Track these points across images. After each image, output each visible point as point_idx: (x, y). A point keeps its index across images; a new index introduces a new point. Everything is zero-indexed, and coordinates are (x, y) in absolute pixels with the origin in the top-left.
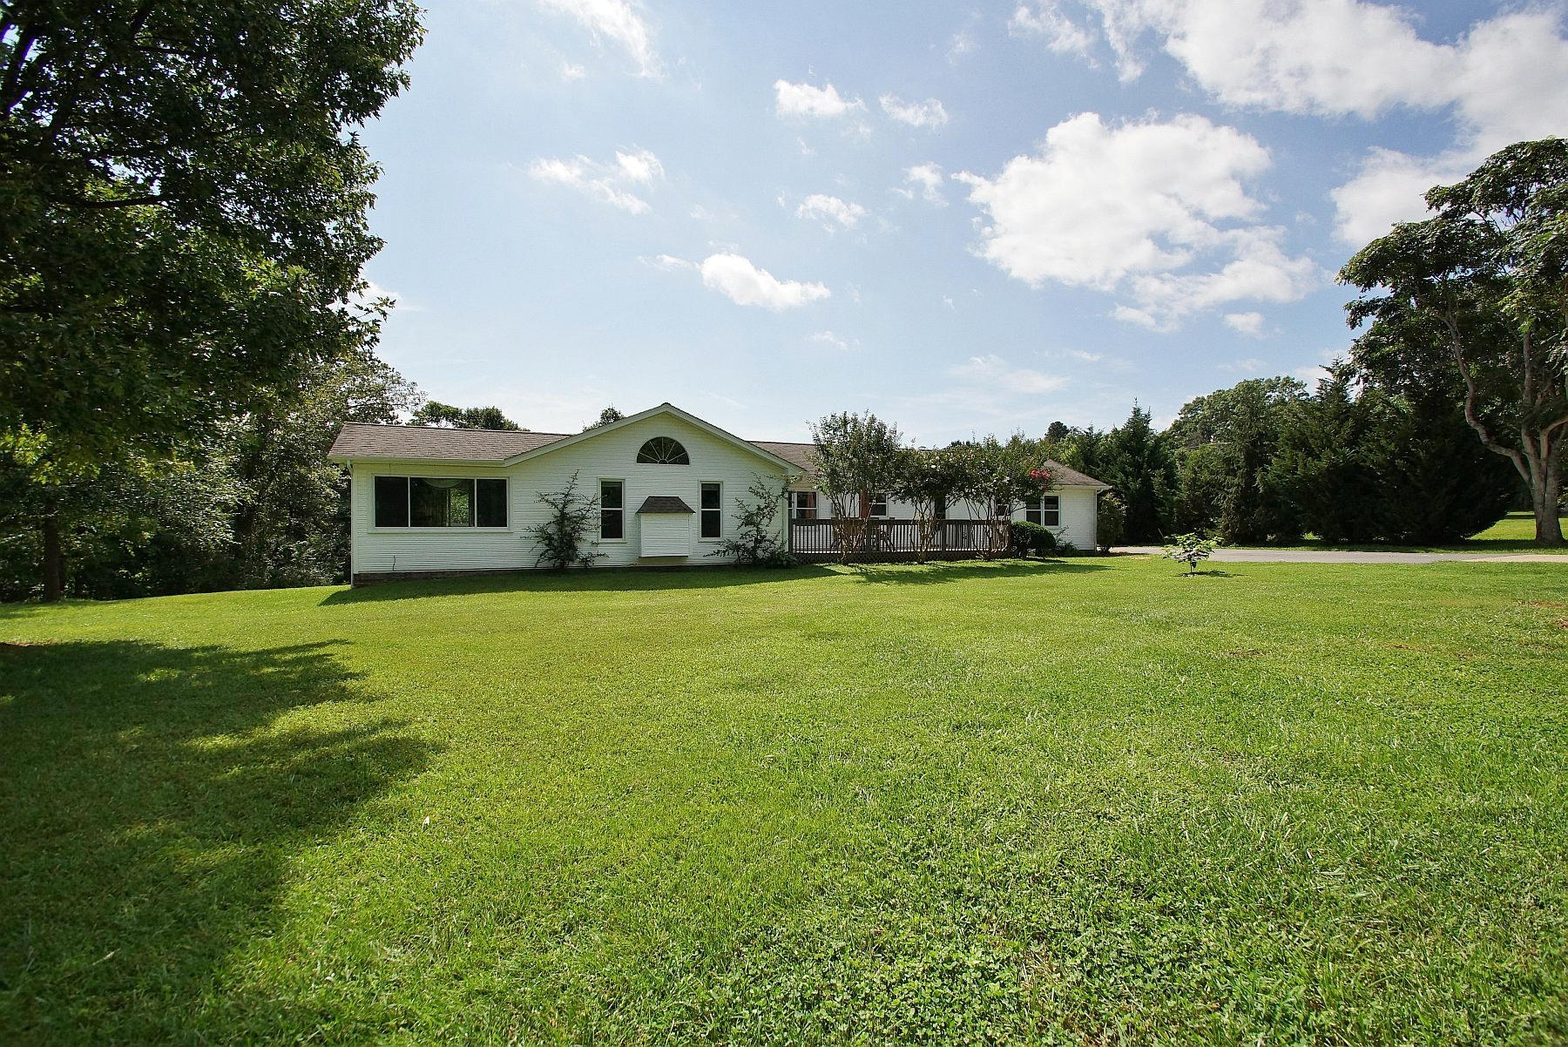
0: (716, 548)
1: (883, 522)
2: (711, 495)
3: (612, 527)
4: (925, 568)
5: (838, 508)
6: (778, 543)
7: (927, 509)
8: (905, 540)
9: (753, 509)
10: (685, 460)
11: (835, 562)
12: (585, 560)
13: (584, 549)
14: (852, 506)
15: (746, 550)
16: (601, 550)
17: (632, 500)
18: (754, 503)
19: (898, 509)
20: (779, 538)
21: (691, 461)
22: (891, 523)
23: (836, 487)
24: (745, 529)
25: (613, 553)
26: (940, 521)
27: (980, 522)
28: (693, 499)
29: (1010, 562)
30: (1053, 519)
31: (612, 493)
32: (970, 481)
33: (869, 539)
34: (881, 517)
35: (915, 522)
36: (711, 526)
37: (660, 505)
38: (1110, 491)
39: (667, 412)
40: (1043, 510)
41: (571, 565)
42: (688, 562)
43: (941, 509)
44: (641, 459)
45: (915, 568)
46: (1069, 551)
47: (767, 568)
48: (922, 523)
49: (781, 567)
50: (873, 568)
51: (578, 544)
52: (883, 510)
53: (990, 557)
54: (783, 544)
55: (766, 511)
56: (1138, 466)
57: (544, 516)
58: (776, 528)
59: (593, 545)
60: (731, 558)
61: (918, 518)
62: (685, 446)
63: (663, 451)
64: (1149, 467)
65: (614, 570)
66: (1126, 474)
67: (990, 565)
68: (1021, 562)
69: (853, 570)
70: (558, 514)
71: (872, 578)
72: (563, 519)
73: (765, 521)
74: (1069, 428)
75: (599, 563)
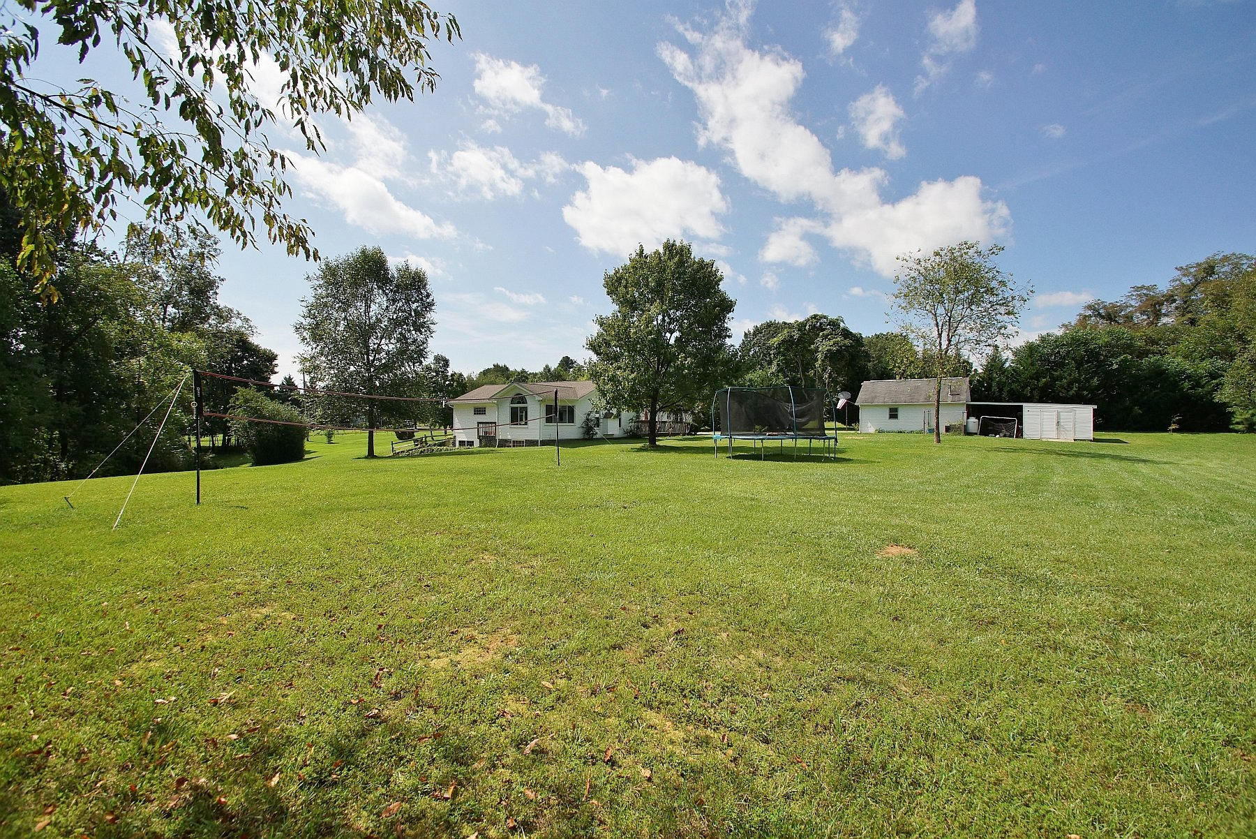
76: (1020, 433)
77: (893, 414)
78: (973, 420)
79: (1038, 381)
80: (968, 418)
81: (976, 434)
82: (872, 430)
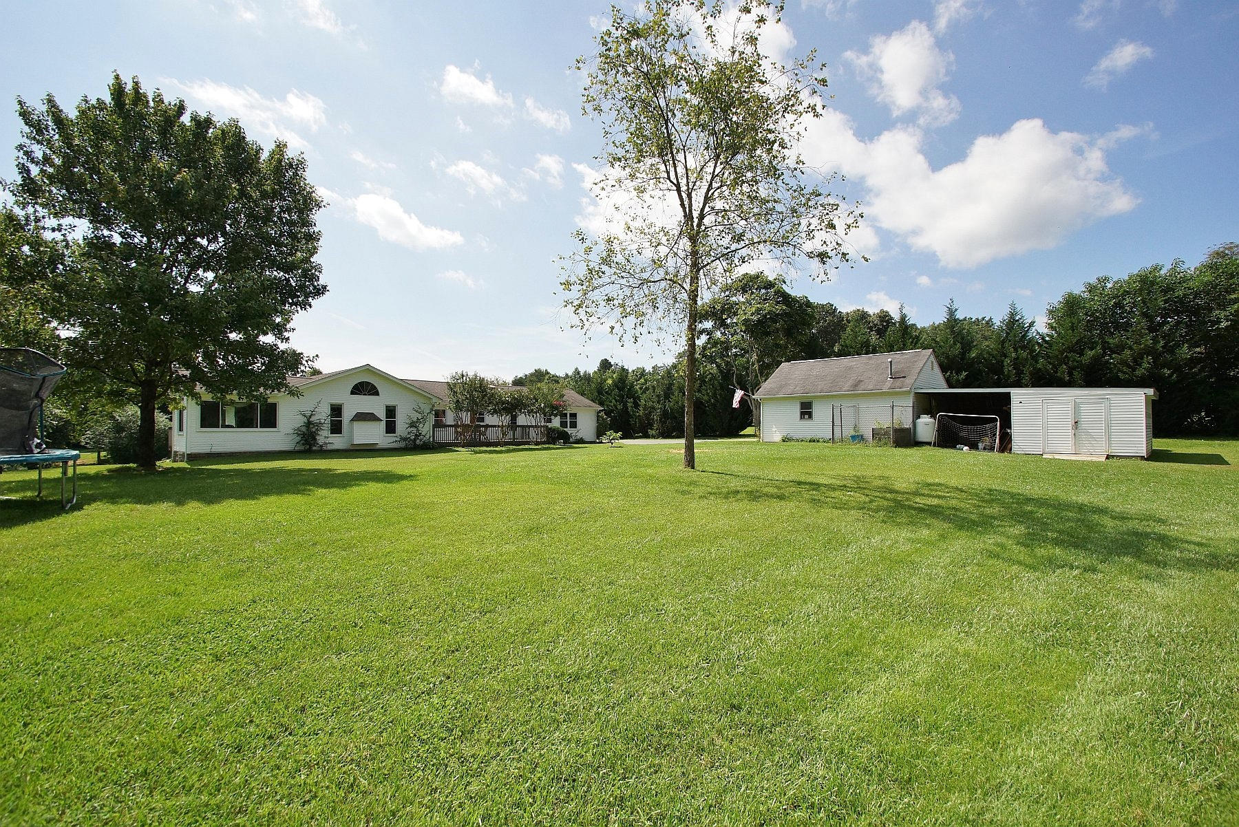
0: (395, 439)
1: (483, 426)
2: (391, 412)
3: (336, 428)
4: (503, 449)
5: (458, 418)
6: (427, 436)
7: (506, 420)
8: (492, 435)
9: (415, 420)
10: (377, 393)
11: (458, 447)
12: (321, 446)
13: (321, 440)
14: (466, 418)
15: (411, 440)
16: (330, 440)
17: (347, 415)
18: (415, 416)
19: (490, 420)
20: (428, 434)
21: (380, 394)
22: (487, 426)
23: (458, 407)
24: (410, 430)
25: (337, 442)
26: (513, 425)
27: (532, 426)
28: (382, 414)
29: (547, 446)
30: (574, 425)
31: (336, 410)
32: (525, 406)
33: (475, 435)
34: (481, 424)
35: (499, 426)
36: (391, 428)
37: (361, 417)
38: (602, 411)
39: (368, 369)
40: (568, 420)
41: (314, 448)
42: (378, 447)
43: (514, 418)
44: (352, 393)
45: (498, 449)
46: (581, 441)
47: (422, 449)
48: (502, 427)
49: (430, 449)
50: (477, 449)
51: (318, 437)
52: (483, 420)
53: (537, 443)
54: (430, 437)
55: (423, 420)
56: (622, 397)
57: (300, 421)
58: (426, 429)
59: (325, 437)
60: (402, 444)
61: (501, 424)
62: (377, 386)
63: (364, 388)
64: (627, 397)
65: (338, 451)
66: (616, 401)
67: (537, 447)
68: (552, 446)
69: (467, 450)
70: (306, 422)
71: (476, 453)
72: (309, 424)
73: (421, 425)
74: (612, 363)
75: (330, 447)
76: (1006, 444)
77: (806, 411)
78: (925, 420)
79: (1081, 354)
80: (917, 416)
81: (929, 444)
82: (777, 438)
